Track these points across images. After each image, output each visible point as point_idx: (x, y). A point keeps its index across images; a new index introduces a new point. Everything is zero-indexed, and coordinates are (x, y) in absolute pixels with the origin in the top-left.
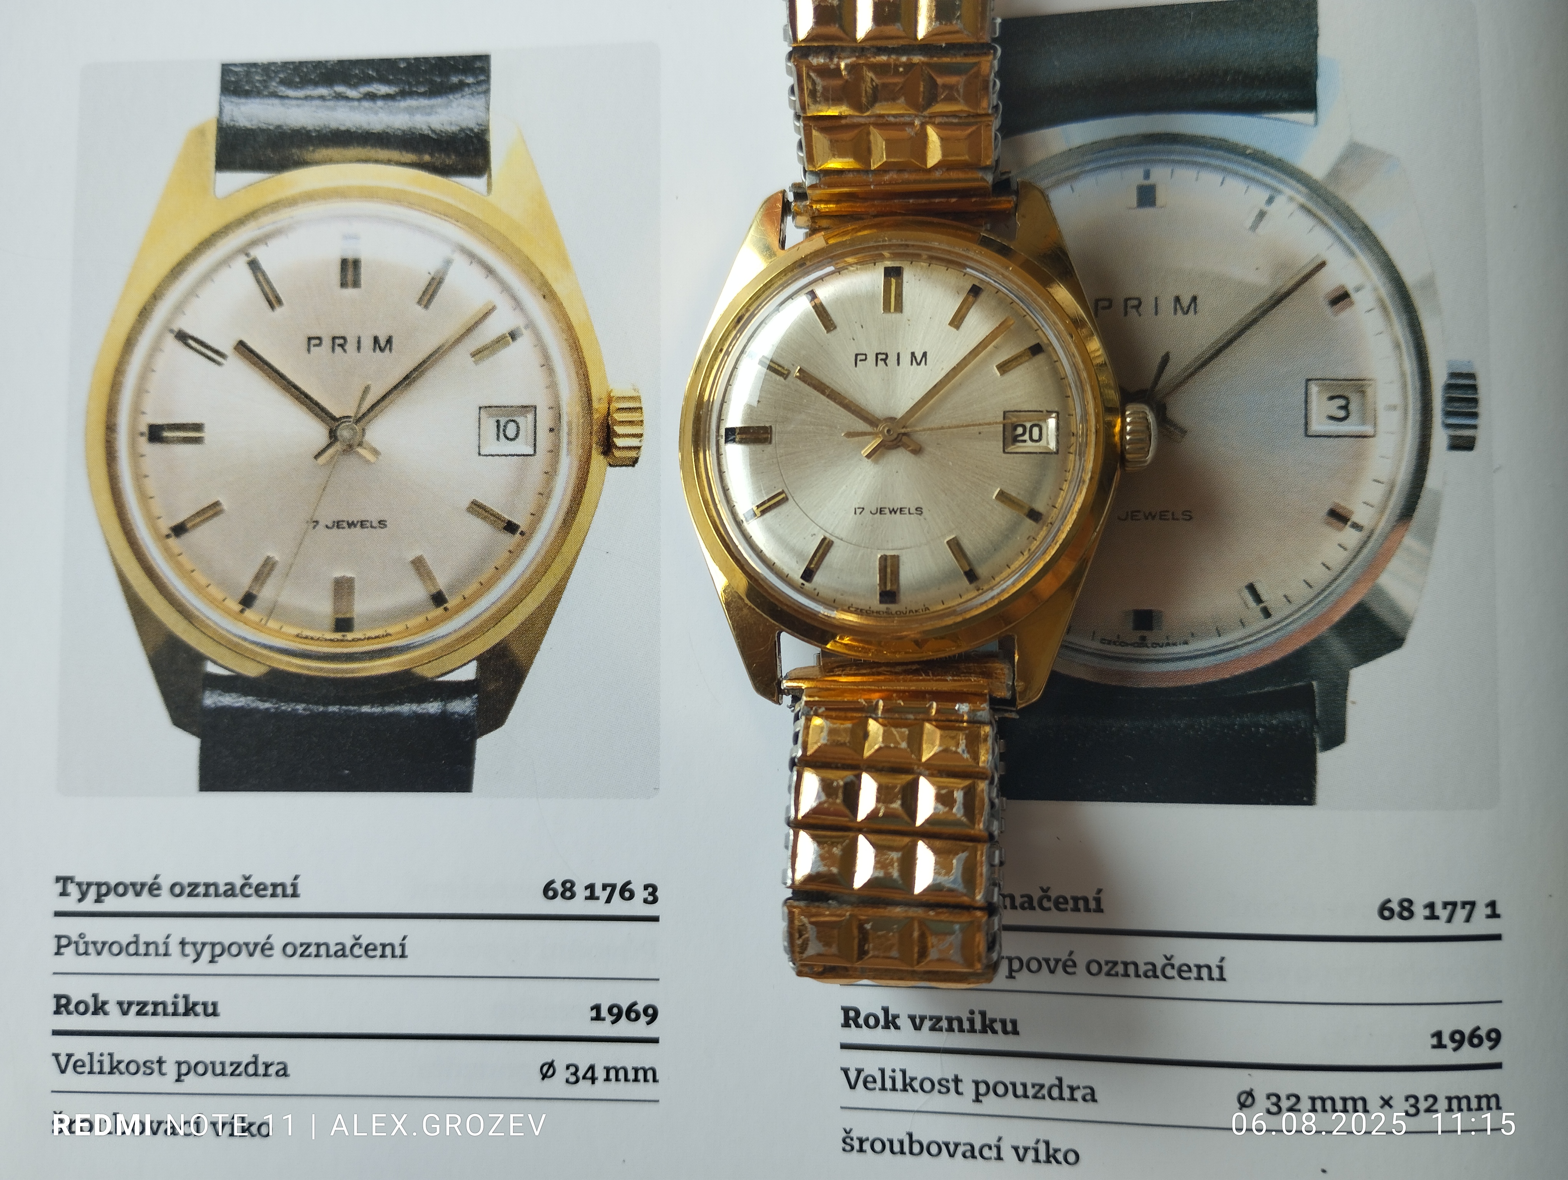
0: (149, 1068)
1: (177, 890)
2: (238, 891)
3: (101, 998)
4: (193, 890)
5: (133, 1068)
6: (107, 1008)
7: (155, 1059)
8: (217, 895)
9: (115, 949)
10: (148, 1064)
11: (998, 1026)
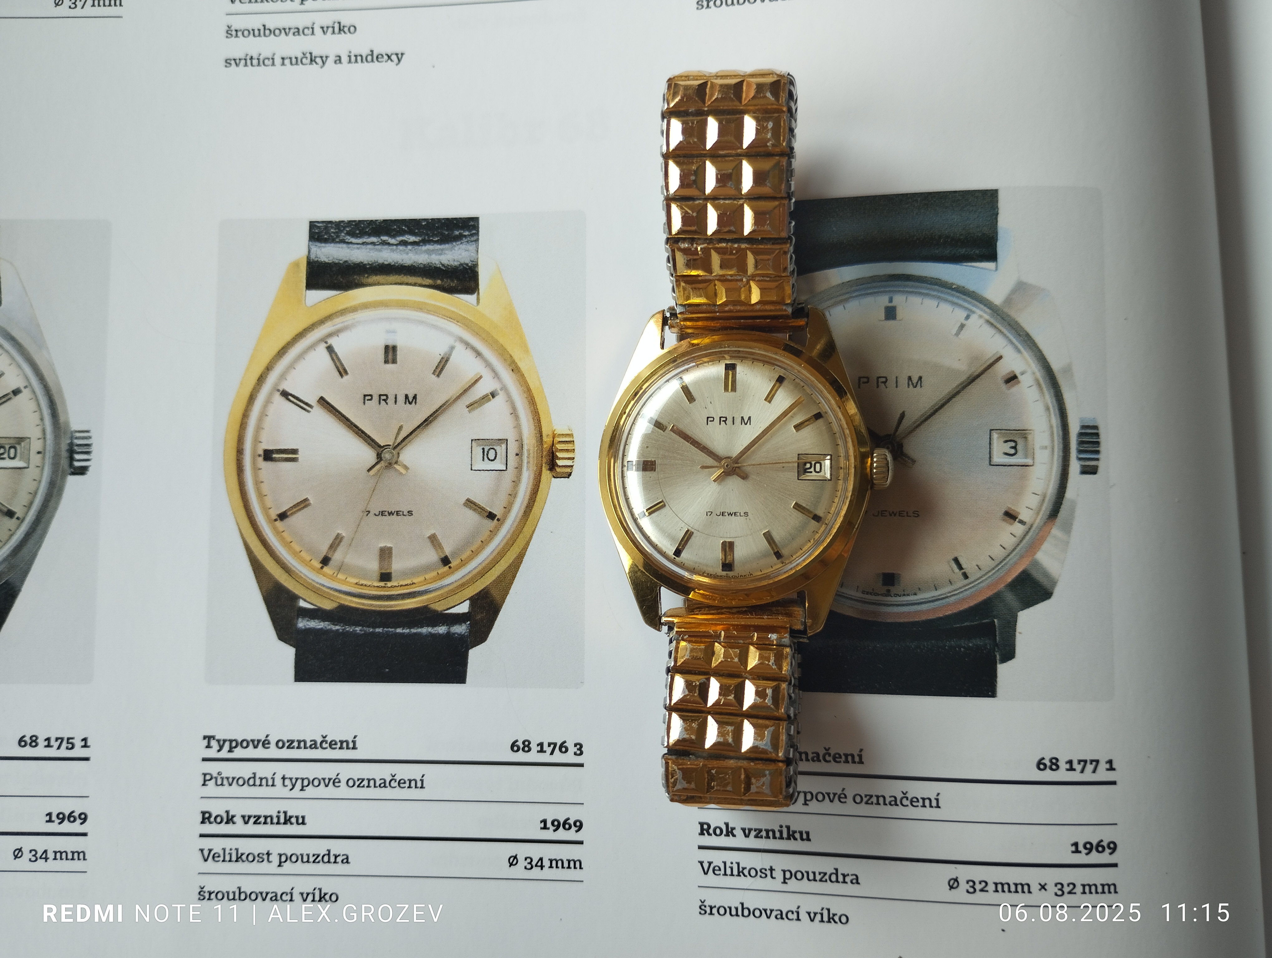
0: (261, 858)
1: (280, 744)
2: (318, 745)
3: (231, 814)
4: (290, 744)
5: (251, 858)
6: (235, 819)
7: (265, 852)
8: (305, 748)
9: (241, 782)
10: (261, 855)
11: (797, 835)
